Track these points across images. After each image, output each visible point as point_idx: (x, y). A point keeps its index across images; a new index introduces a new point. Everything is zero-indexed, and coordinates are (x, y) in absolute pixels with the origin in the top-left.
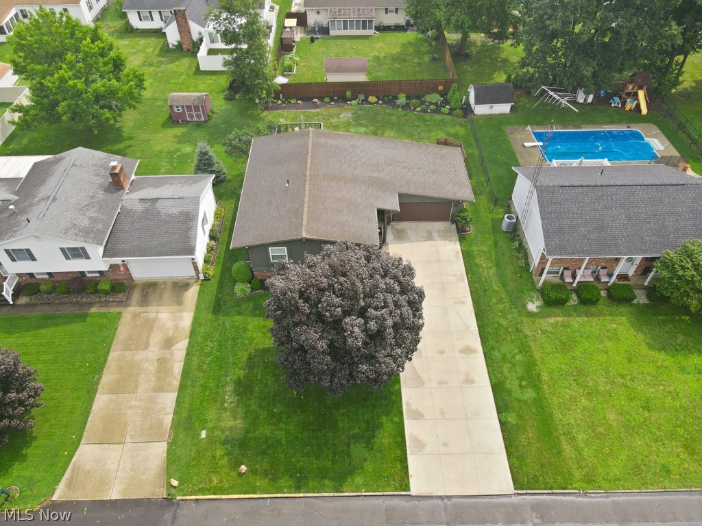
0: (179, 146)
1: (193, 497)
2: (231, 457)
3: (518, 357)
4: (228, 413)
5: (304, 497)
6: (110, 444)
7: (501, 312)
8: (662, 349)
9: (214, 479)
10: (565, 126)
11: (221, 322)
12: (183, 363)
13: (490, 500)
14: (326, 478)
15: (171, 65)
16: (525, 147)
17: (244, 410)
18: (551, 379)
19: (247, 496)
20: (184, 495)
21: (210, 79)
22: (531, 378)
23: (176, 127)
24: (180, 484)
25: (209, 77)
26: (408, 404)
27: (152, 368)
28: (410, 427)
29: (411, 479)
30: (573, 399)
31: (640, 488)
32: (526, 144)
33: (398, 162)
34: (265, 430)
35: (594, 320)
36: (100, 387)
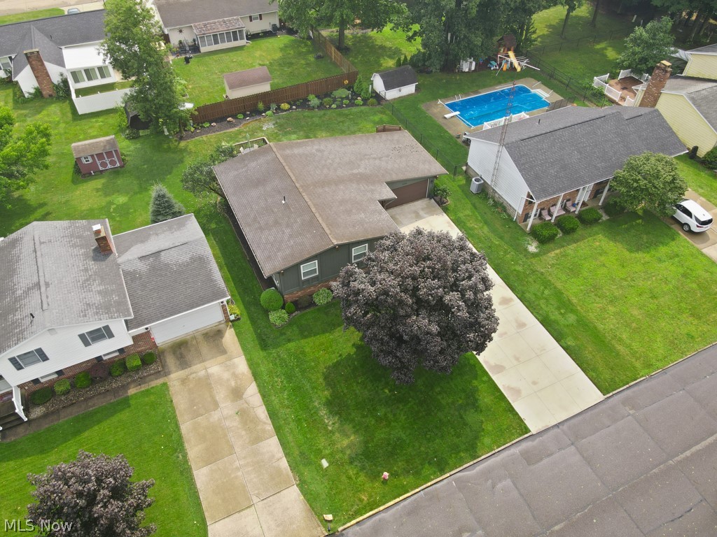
0: (108, 199)
1: (354, 522)
2: (365, 471)
3: (546, 292)
4: (337, 435)
5: (451, 476)
6: (239, 511)
7: (512, 261)
8: (638, 250)
9: (363, 497)
10: (467, 94)
11: (275, 355)
12: (264, 406)
13: (592, 412)
14: (459, 452)
15: (39, 116)
16: (445, 118)
17: (351, 426)
18: (579, 300)
19: (401, 498)
20: (344, 524)
21: (97, 122)
22: (565, 305)
23: (91, 180)
24: (334, 517)
25: (94, 120)
26: (486, 362)
27: (235, 424)
28: (500, 381)
29: (525, 422)
30: (603, 309)
31: (682, 357)
32: (446, 116)
33: (366, 155)
34: (380, 435)
35: (581, 244)
36: (192, 464)
